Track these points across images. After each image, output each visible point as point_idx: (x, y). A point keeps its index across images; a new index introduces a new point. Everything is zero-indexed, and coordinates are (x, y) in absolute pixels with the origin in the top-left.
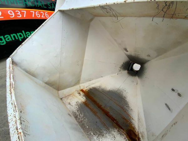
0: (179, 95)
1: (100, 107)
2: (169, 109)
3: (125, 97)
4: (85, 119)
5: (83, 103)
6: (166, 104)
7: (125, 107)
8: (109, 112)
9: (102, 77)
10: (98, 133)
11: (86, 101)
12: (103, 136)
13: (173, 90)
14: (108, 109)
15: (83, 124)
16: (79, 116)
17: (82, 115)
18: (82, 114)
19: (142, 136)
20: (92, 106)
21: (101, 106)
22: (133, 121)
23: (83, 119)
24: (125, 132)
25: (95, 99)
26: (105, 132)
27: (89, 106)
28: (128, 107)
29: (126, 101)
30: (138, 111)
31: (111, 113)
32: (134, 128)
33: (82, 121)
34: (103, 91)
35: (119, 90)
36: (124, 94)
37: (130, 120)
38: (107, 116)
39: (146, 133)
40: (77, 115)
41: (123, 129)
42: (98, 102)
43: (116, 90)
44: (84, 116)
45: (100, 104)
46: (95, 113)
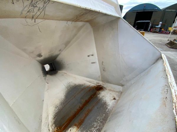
0: (92, 55)
1: (81, 109)
2: (94, 63)
3: (75, 85)
4: (98, 120)
5: (78, 128)
6: (92, 63)
7: (82, 87)
8: (86, 100)
9: (43, 100)
10: (105, 106)
11: (76, 125)
12: (105, 102)
13: (89, 56)
14: (83, 101)
15: (103, 119)
16: (97, 127)
17: (95, 123)
18: (94, 125)
19: (98, 84)
20: (81, 116)
21: (80, 107)
22: (91, 86)
23: (99, 122)
24: (98, 92)
25: (71, 114)
26: (103, 101)
27: (82, 119)
28: (82, 85)
29: (78, 85)
30: (86, 81)
31: (87, 98)
32: (94, 87)
33: (101, 122)
34: (64, 103)
35: (67, 87)
36: (72, 84)
37: (90, 87)
38: (89, 101)
39: (97, 81)
40: (96, 130)
41: (96, 92)
42: (76, 110)
43: (67, 89)
44: (96, 122)
45: (78, 108)
46: (90, 111)
